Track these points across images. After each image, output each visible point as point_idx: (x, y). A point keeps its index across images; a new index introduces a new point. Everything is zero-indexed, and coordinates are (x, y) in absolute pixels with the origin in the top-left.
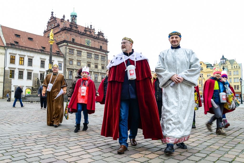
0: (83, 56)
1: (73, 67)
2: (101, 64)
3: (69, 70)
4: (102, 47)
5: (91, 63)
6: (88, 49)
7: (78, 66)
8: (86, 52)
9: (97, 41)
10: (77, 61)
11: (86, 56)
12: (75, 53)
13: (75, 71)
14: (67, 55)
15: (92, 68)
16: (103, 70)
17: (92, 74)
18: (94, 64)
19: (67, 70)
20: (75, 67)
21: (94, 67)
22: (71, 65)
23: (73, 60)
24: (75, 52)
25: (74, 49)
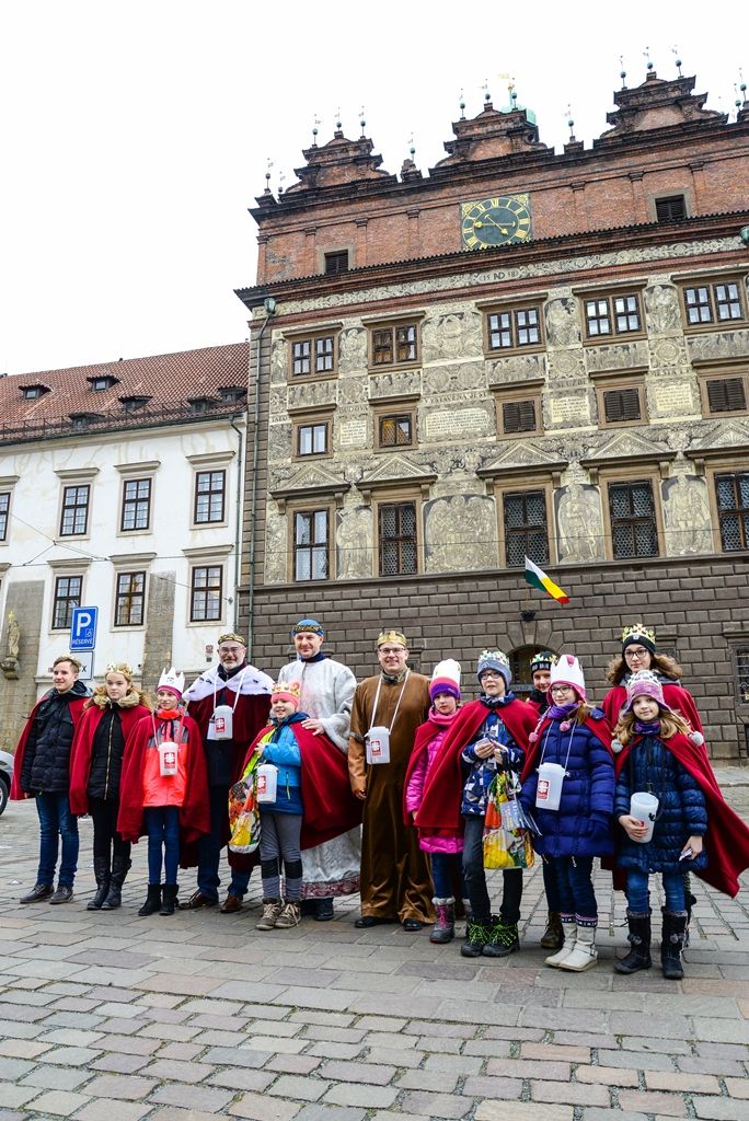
0: (441, 355)
1: (334, 473)
2: (698, 365)
3: (290, 511)
4: (687, 198)
5: (546, 390)
6: (492, 273)
7: (383, 457)
8: (469, 306)
9: (612, 174)
10: (370, 411)
11: (476, 340)
12: (348, 354)
13: (353, 500)
14: (278, 390)
15: (560, 438)
16: (731, 423)
17: (561, 491)
18: (589, 385)
19: (271, 511)
20: (353, 472)
21: (586, 413)
22: (311, 465)
23: (336, 415)
24: (356, 343)
25: (339, 328)
